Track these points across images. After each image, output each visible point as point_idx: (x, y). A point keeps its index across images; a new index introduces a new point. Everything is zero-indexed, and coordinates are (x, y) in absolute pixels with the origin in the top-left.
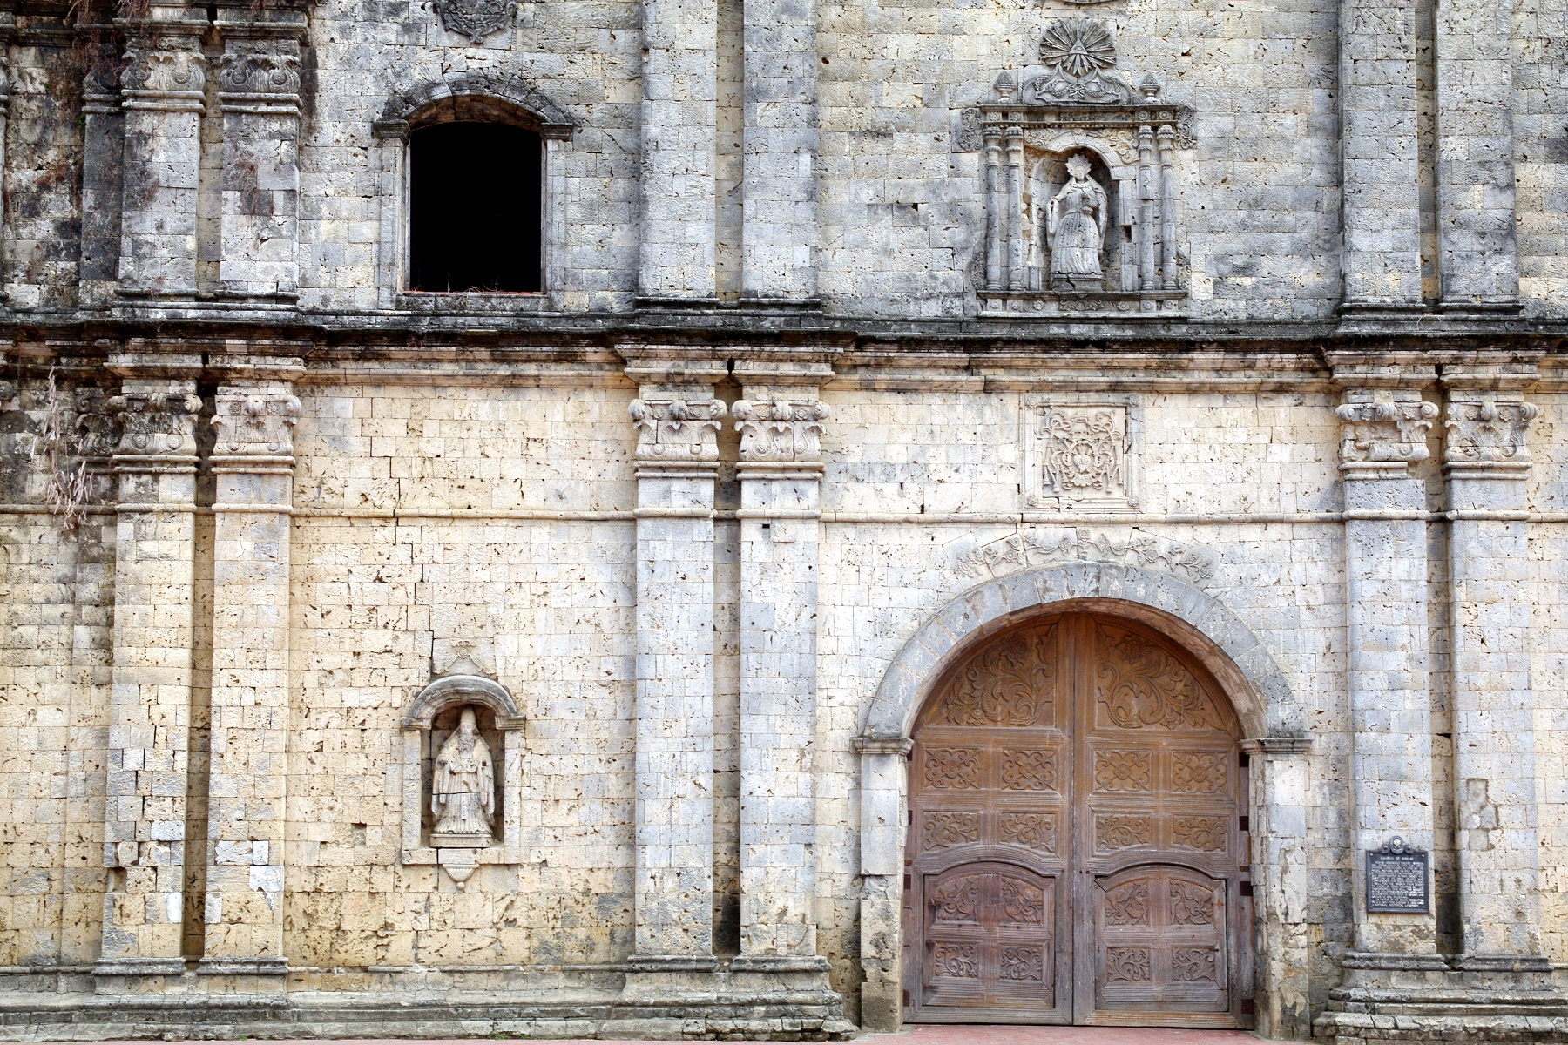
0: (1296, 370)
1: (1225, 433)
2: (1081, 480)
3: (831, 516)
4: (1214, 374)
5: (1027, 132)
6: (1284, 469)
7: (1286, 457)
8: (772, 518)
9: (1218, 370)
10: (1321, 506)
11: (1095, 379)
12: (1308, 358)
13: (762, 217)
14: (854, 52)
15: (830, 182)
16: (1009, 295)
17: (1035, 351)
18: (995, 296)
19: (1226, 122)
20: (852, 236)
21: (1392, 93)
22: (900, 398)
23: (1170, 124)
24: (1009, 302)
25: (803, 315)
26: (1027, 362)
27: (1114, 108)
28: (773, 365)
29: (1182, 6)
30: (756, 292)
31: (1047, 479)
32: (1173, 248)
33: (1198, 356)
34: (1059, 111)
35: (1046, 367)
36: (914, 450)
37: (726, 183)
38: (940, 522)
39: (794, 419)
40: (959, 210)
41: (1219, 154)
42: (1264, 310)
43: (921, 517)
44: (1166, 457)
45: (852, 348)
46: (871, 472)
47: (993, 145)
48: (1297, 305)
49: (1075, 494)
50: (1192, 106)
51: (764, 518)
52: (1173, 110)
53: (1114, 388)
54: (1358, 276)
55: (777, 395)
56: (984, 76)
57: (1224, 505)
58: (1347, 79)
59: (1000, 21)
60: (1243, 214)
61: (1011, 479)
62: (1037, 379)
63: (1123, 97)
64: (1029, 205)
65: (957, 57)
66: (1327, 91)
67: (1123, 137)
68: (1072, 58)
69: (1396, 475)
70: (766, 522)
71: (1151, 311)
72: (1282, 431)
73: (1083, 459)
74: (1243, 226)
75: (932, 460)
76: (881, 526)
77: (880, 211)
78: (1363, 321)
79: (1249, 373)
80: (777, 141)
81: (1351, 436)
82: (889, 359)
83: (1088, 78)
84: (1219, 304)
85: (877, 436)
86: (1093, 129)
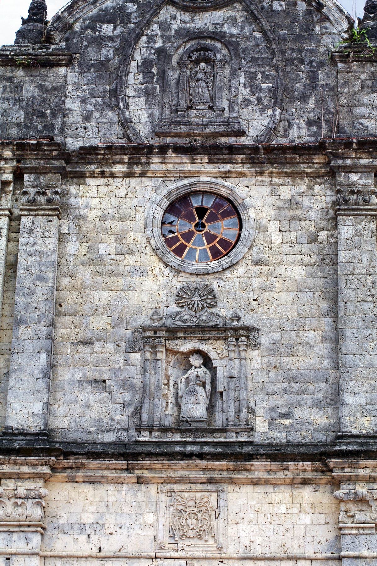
0: (313, 471)
1: (273, 507)
2: (191, 533)
3: (48, 554)
4: (266, 473)
5: (167, 342)
6: (307, 528)
7: (308, 521)
8: (11, 554)
9: (269, 471)
10: (328, 550)
11: (198, 476)
12: (318, 464)
13: (18, 387)
14: (76, 301)
15: (59, 368)
16: (153, 429)
17: (163, 460)
18: (145, 430)
19: (276, 336)
20: (69, 397)
21: (366, 319)
22: (91, 486)
23: (245, 336)
24: (153, 433)
25: (36, 440)
26: (160, 466)
27: (215, 328)
28: (17, 467)
29: (254, 275)
30: (12, 427)
31: (171, 533)
32: (244, 403)
33: (256, 463)
34: (185, 330)
35: (172, 469)
36: (97, 516)
37: (3, 370)
38: (109, 558)
39: (27, 498)
40: (128, 383)
41: (272, 352)
42: (296, 438)
43: (99, 555)
44: (239, 521)
45: (62, 458)
46: (72, 528)
47: (147, 348)
48: (315, 435)
49: (187, 541)
50: (258, 327)
51: (7, 554)
52: (248, 329)
53: (210, 481)
54: (347, 418)
55: (19, 484)
56: (145, 312)
57: (272, 549)
58: (342, 312)
59: (155, 283)
60: (285, 385)
61: (150, 533)
62: (166, 476)
63: (220, 322)
64: (169, 381)
65: (131, 302)
66: (332, 319)
67: (220, 344)
68: (193, 302)
69: (369, 532)
70: (8, 557)
71: (232, 438)
72: (306, 506)
73: (192, 522)
74: (285, 391)
75: (106, 522)
76: (76, 559)
77: (85, 384)
78: (349, 443)
79: (286, 472)
80: (29, 346)
81: (343, 509)
82: (83, 464)
83: (201, 313)
84: (271, 434)
85: (76, 508)
86: (203, 340)
